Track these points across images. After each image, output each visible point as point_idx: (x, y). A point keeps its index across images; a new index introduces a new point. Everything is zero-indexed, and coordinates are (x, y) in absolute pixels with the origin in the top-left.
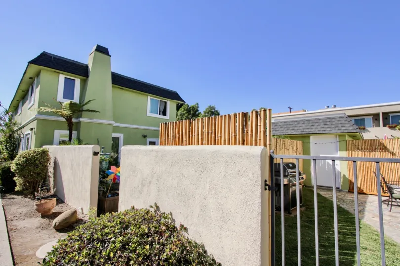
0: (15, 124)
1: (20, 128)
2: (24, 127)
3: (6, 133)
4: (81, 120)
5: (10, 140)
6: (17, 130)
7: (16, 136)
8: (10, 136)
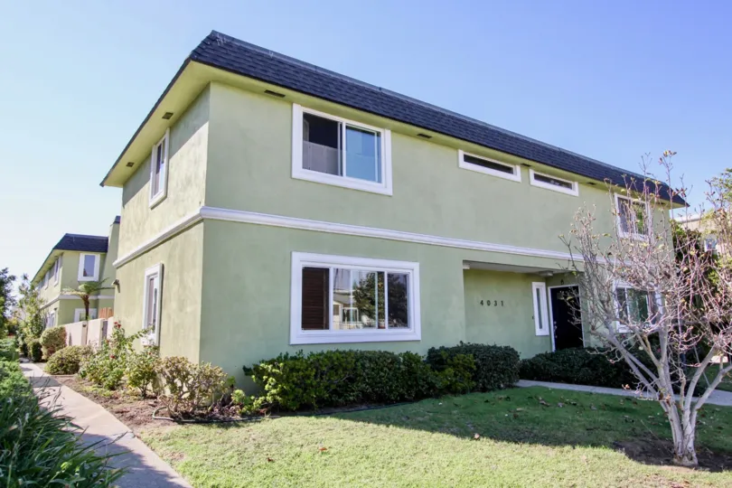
0: (41, 302)
1: (47, 306)
2: (49, 305)
3: (31, 313)
4: (99, 297)
5: (36, 321)
6: (43, 309)
7: (42, 316)
8: (37, 316)
